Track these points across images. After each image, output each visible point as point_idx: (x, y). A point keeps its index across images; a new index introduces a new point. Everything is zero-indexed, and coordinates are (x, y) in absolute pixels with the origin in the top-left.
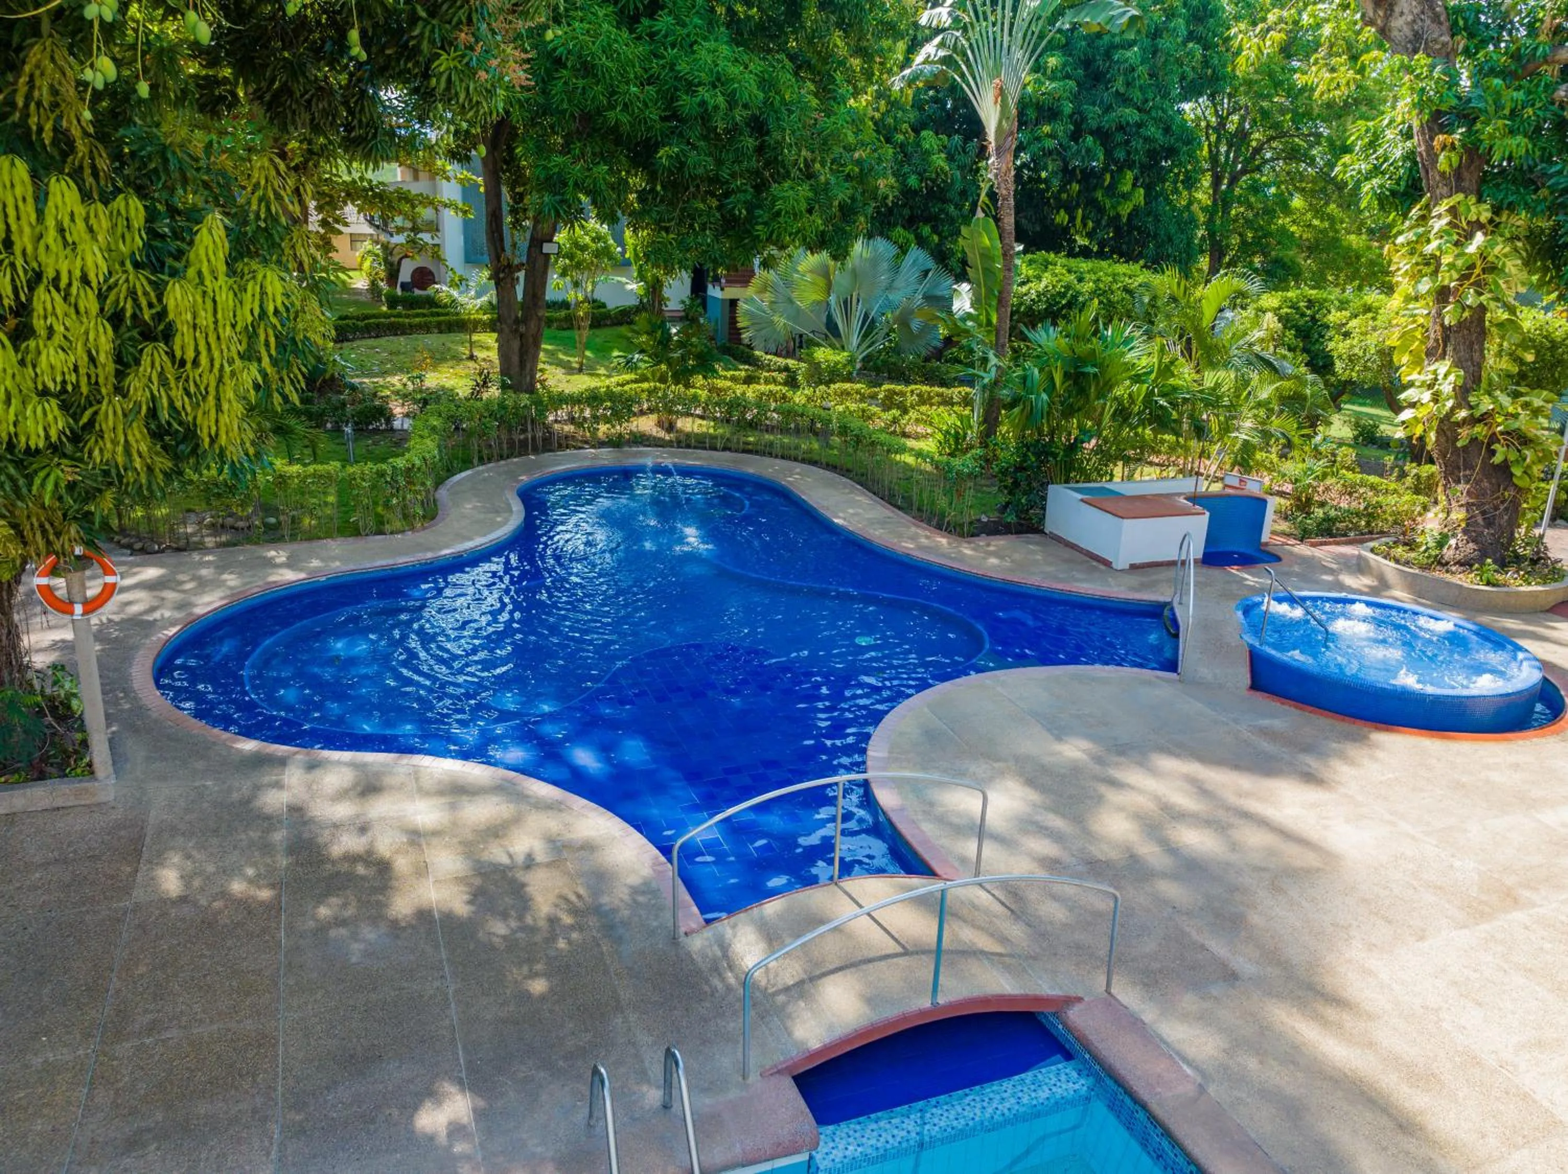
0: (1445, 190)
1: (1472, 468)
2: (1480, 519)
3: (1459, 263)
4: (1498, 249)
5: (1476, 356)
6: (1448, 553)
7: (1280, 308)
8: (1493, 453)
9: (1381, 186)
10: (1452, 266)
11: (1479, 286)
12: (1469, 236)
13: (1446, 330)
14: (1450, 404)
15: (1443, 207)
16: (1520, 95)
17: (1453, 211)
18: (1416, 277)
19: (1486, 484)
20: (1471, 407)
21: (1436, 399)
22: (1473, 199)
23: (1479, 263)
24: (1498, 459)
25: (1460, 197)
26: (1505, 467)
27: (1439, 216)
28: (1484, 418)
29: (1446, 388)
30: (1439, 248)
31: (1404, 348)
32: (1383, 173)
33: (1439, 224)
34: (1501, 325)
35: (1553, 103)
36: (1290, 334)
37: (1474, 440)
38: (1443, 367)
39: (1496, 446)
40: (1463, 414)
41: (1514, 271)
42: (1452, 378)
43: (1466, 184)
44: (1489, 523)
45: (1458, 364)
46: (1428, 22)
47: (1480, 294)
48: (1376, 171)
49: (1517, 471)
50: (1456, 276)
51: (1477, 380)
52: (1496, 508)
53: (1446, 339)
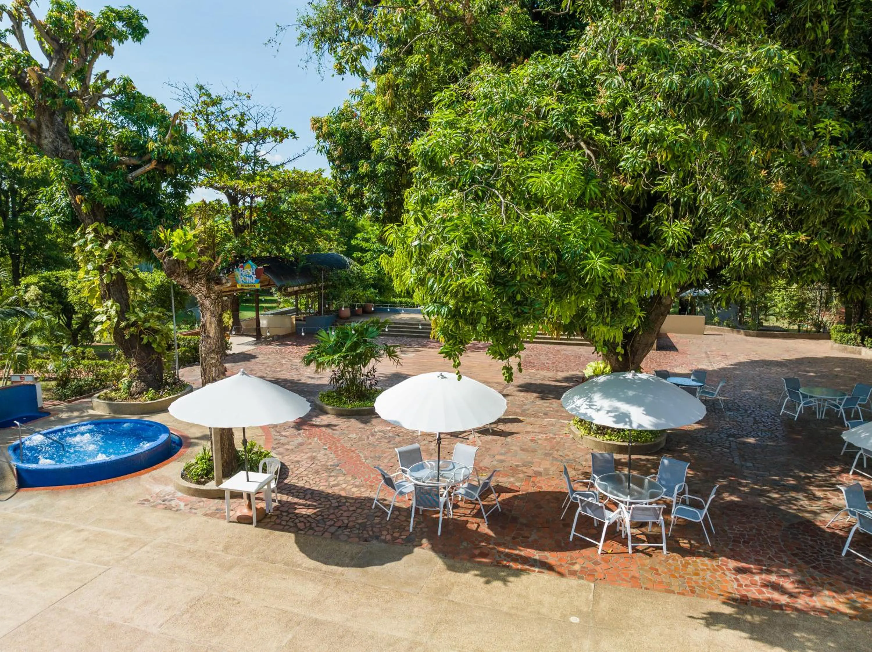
0: (89, 221)
1: (135, 348)
2: (144, 371)
3: (104, 254)
4: (120, 247)
5: (124, 296)
6: (133, 390)
7: (39, 282)
8: (142, 339)
9: (59, 219)
10: (100, 256)
11: (117, 264)
12: (106, 242)
13: (107, 285)
14: (115, 320)
15: (89, 229)
16: (111, 178)
17: (95, 230)
18: (87, 262)
19: (143, 354)
20: (128, 320)
21: (109, 318)
22: (103, 225)
23: (114, 253)
24: (145, 341)
25: (96, 224)
26: (149, 344)
27: (89, 233)
28: (134, 324)
29: (113, 313)
30: (92, 248)
31: (92, 297)
32: (60, 213)
33: (90, 236)
34: (132, 281)
35: (127, 181)
36: (48, 295)
37: (132, 335)
38: (109, 303)
39: (142, 336)
40: (123, 324)
41: (130, 256)
42: (114, 307)
43: (99, 217)
44: (149, 372)
45: (116, 301)
46: (60, 142)
47: (117, 268)
48: (56, 212)
49: (154, 346)
50: (104, 260)
51: (127, 306)
52: (151, 364)
53: (109, 290)
